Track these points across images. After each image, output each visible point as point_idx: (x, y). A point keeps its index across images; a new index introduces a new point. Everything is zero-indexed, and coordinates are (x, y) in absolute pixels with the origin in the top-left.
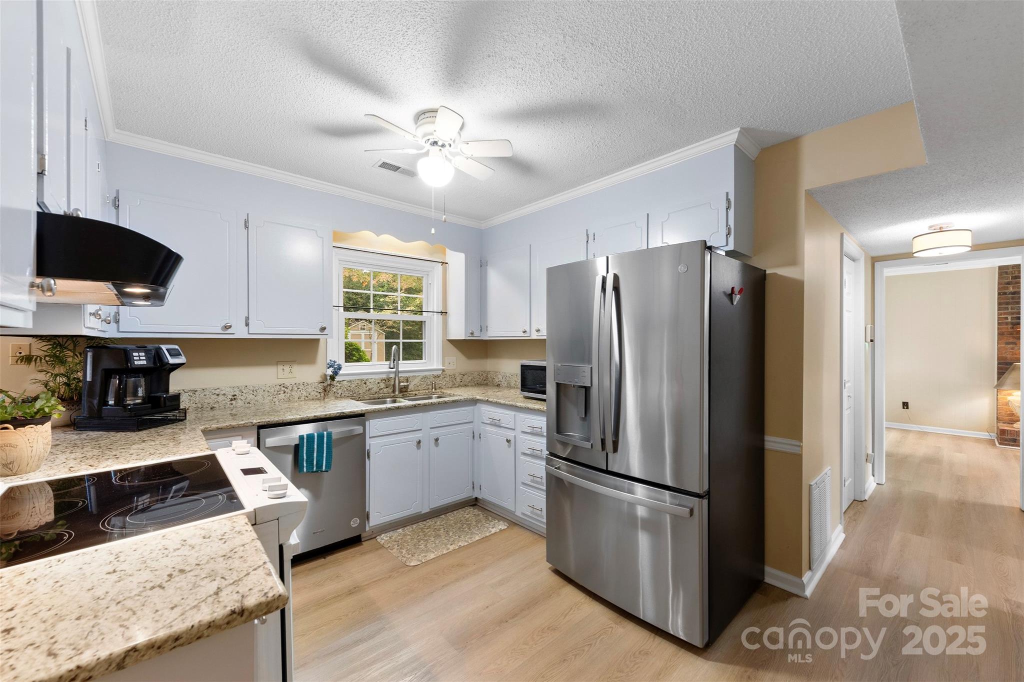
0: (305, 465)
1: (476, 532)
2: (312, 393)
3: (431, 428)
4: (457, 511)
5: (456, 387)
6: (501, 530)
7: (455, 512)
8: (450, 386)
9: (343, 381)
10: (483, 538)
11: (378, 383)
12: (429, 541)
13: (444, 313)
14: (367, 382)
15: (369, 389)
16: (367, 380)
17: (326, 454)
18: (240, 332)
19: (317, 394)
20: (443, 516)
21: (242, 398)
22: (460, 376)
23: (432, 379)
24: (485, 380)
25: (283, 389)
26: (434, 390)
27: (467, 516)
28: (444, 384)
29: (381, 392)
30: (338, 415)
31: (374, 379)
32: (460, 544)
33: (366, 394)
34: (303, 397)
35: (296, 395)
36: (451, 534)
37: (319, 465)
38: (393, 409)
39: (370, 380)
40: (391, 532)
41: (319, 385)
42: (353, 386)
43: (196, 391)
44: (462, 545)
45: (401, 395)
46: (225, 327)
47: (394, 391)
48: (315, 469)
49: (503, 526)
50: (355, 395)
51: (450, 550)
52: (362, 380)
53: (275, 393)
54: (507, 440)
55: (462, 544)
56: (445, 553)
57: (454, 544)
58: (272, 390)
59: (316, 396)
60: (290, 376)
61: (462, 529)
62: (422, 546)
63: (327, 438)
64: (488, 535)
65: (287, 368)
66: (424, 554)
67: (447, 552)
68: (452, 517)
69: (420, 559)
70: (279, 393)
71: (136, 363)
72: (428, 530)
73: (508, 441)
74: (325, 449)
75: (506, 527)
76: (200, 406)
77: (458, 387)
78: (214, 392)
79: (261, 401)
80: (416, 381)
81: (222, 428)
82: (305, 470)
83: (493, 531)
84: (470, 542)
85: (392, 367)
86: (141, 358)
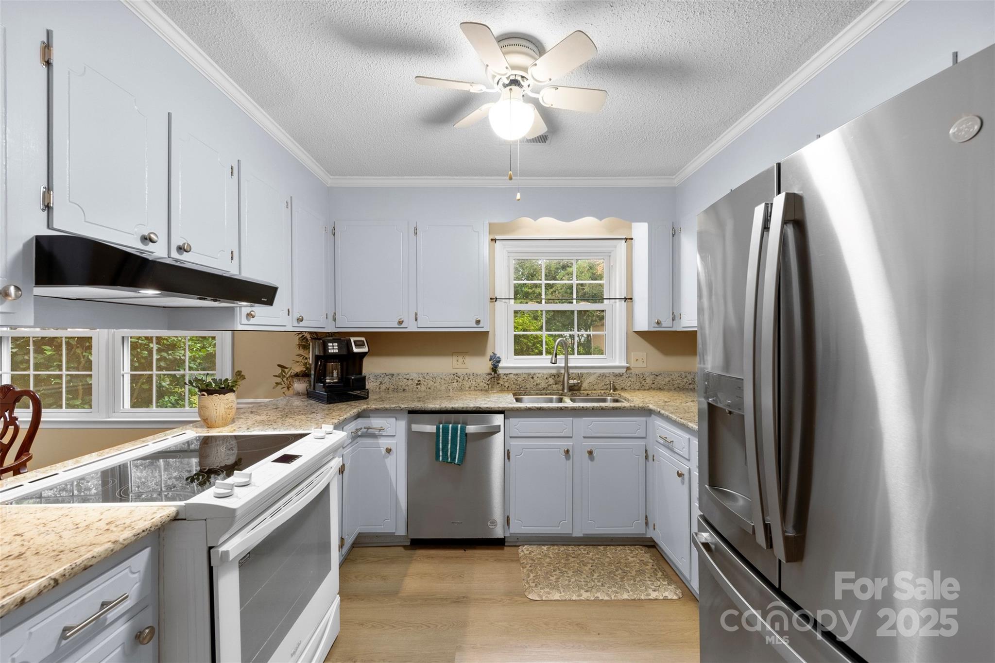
0: (441, 454)
1: (628, 587)
2: (481, 384)
3: (584, 437)
4: (622, 547)
5: (645, 390)
6: (666, 599)
7: (619, 548)
8: (637, 388)
9: (510, 374)
10: (634, 600)
11: (546, 378)
12: (566, 575)
13: (628, 299)
14: (534, 376)
15: (537, 384)
16: (534, 374)
17: (460, 447)
18: (411, 327)
19: (485, 385)
20: (602, 548)
21: (425, 384)
22: (652, 377)
23: (612, 379)
24: (690, 384)
25: (456, 378)
26: (612, 391)
27: (631, 559)
28: (629, 385)
29: (549, 388)
30: (474, 409)
31: (541, 374)
32: (598, 595)
33: (534, 389)
34: (473, 387)
35: (467, 384)
36: (596, 576)
37: (453, 459)
38: (535, 410)
39: (537, 375)
40: (535, 547)
41: (487, 377)
42: (520, 379)
43: (393, 375)
44: (600, 598)
45: (570, 393)
46: (399, 322)
47: (563, 390)
48: (449, 460)
49: (672, 593)
50: (522, 389)
51: (582, 598)
52: (529, 374)
53: (450, 382)
54: (678, 472)
55: (601, 596)
56: (574, 598)
57: (591, 591)
58: (447, 379)
59: (485, 387)
60: (464, 366)
61: (612, 575)
62: (553, 578)
63: (461, 431)
64: (643, 597)
65: (460, 359)
66: (548, 590)
67: (577, 598)
68: (611, 552)
69: (541, 594)
70: (453, 381)
71: (330, 351)
72: (573, 560)
73: (680, 475)
74: (458, 441)
75: (675, 597)
76: (396, 387)
77: (648, 390)
78: (405, 376)
79: (439, 387)
80: (592, 379)
81: (378, 409)
82: (441, 459)
83: (654, 595)
84: (613, 599)
85: (553, 362)
86: (334, 347)
